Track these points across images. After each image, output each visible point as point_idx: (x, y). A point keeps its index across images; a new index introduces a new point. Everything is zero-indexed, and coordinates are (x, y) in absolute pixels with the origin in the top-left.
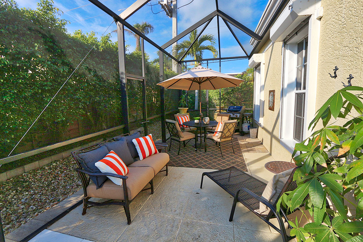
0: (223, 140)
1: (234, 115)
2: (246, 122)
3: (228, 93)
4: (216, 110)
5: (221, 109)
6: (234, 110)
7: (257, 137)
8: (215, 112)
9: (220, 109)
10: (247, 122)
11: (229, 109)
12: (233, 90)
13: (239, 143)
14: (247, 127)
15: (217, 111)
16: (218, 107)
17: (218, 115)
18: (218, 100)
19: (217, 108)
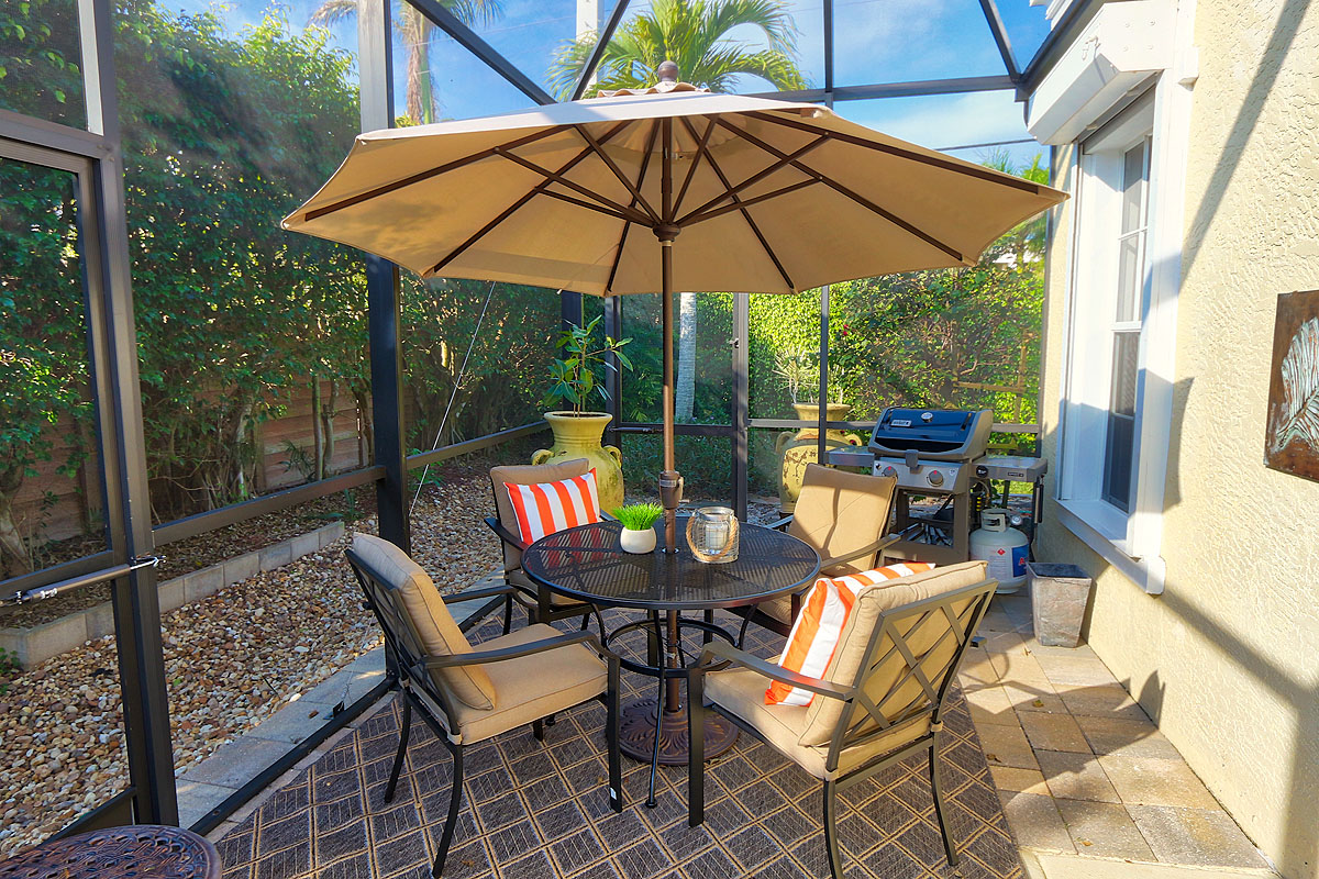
0: (853, 756)
1: (915, 470)
2: (996, 522)
3: (872, 324)
4: (797, 430)
5: (831, 425)
6: (916, 435)
7: (1083, 638)
8: (787, 438)
9: (823, 426)
10: (1008, 521)
11: (886, 426)
12: (901, 307)
13: (964, 704)
14: (1008, 556)
15: (804, 432)
16: (808, 412)
17: (811, 479)
18: (809, 364)
19: (805, 417)
